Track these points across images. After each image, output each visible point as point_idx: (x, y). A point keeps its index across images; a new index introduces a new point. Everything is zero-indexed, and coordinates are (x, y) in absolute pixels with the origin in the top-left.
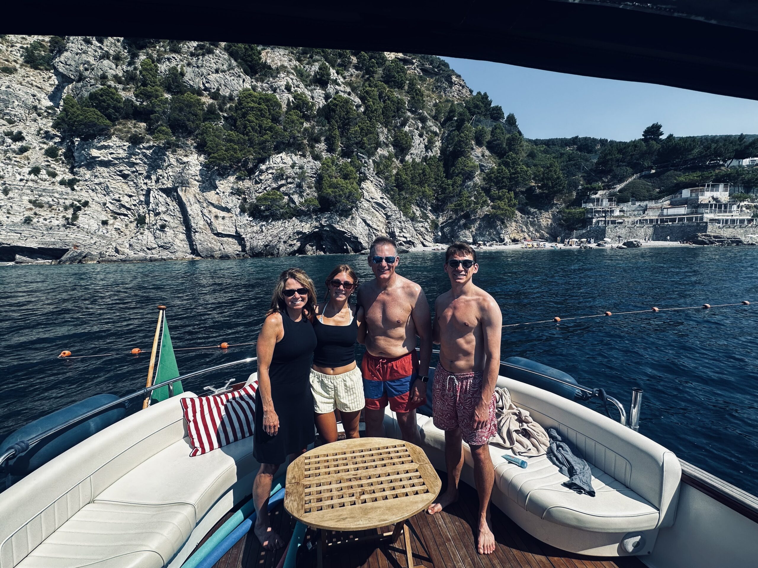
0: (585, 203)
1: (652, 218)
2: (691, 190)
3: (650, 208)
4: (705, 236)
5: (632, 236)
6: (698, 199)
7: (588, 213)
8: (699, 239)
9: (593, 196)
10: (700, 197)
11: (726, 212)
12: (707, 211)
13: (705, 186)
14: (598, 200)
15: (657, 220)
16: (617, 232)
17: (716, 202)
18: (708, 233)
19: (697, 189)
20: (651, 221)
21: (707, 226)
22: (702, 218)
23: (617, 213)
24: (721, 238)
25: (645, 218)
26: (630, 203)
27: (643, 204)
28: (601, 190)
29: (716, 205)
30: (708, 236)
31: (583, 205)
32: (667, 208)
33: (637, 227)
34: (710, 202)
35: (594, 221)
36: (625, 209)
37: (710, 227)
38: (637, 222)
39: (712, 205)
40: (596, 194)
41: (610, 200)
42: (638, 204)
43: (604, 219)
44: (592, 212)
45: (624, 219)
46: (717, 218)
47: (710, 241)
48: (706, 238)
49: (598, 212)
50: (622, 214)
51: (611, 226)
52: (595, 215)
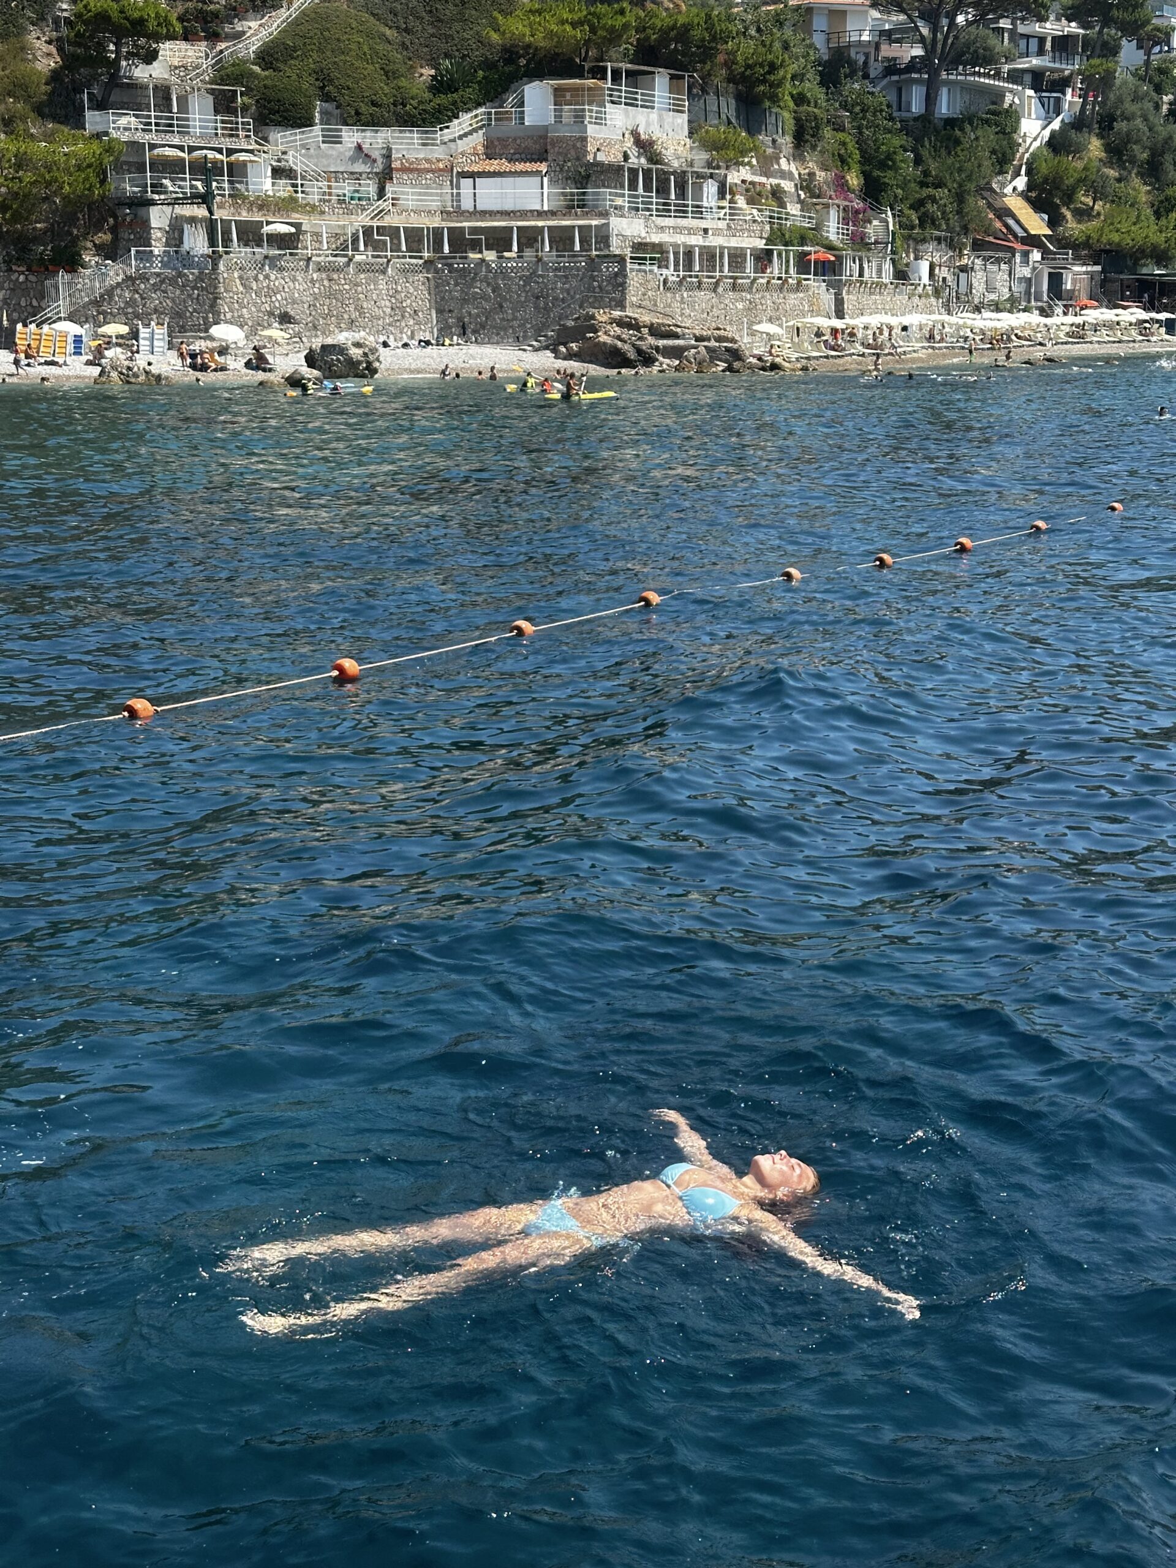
0: (101, 105)
1: (416, 221)
2: (558, 92)
3: (404, 170)
4: (620, 323)
5: (339, 318)
6: (584, 139)
7: (119, 167)
8: (603, 338)
9: (141, 73)
10: (591, 130)
11: (682, 212)
12: (619, 202)
13: (604, 78)
14: (163, 93)
15: (437, 233)
16: (272, 292)
17: (651, 160)
18: (629, 312)
19: (575, 90)
20: (415, 237)
21: (622, 272)
22: (604, 239)
23: (263, 183)
24: (676, 336)
25: (388, 221)
26: (317, 130)
27: (375, 139)
28: (171, 37)
29: (647, 173)
30: (629, 326)
31: (93, 119)
32: (472, 175)
33: (362, 268)
34: (626, 157)
35: (158, 218)
36: (294, 161)
37: (635, 278)
38: (355, 240)
39: (633, 172)
40: (150, 57)
41: (224, 104)
42: (351, 136)
43: (201, 212)
44: (141, 168)
45: (296, 217)
46: (655, 238)
47: (639, 351)
48: (626, 334)
49: (173, 167)
50: (283, 188)
51: (240, 253)
52: (158, 188)
